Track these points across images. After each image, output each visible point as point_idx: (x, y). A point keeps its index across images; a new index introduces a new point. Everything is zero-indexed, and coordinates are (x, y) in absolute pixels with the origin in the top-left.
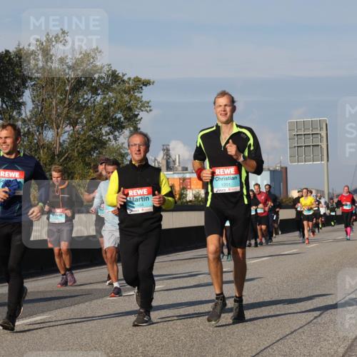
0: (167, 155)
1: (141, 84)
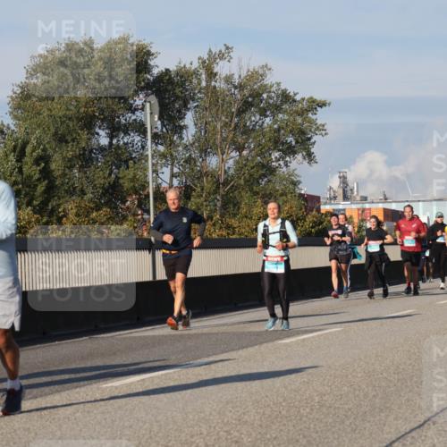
0: (344, 183)
1: (315, 105)
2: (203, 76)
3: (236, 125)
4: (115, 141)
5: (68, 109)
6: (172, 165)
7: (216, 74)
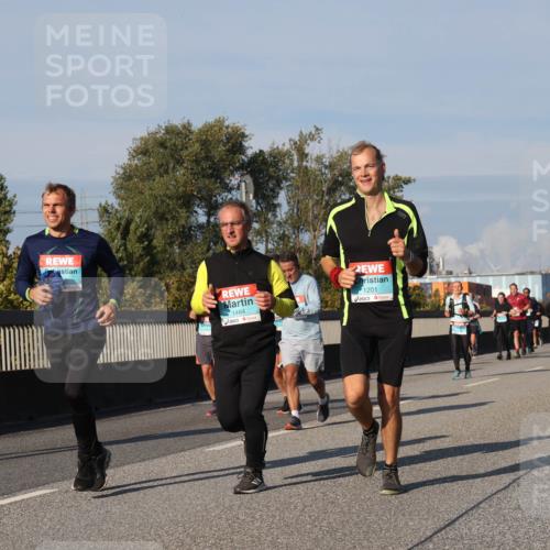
0: (431, 258)
1: (401, 182)
2: (295, 157)
3: (327, 203)
4: (212, 219)
5: (168, 189)
6: (267, 241)
7: (307, 155)
